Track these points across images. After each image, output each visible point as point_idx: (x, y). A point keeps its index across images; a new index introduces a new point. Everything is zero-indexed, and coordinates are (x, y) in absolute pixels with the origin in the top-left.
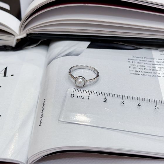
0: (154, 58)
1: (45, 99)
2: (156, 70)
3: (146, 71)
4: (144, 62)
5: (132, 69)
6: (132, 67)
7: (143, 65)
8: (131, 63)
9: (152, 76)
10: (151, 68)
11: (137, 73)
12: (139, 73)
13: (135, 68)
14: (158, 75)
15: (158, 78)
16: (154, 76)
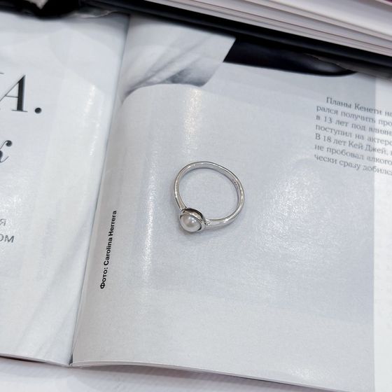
0: (378, 107)
1: (115, 212)
2: (374, 150)
3: (351, 150)
4: (351, 120)
5: (321, 142)
6: (322, 133)
7: (348, 129)
8: (322, 123)
9: (362, 168)
10: (365, 143)
11: (329, 155)
12: (335, 156)
13: (329, 139)
14: (377, 164)
15: (373, 176)
16: (366, 168)
